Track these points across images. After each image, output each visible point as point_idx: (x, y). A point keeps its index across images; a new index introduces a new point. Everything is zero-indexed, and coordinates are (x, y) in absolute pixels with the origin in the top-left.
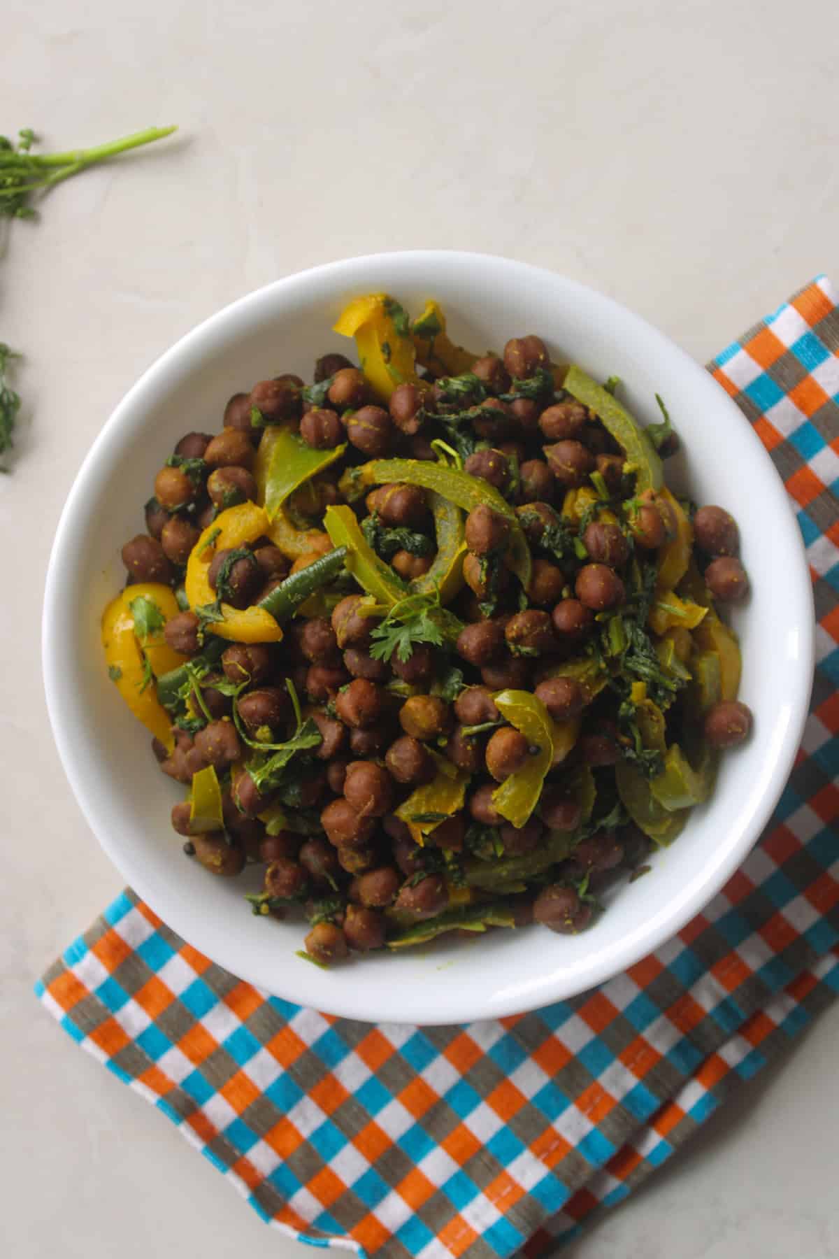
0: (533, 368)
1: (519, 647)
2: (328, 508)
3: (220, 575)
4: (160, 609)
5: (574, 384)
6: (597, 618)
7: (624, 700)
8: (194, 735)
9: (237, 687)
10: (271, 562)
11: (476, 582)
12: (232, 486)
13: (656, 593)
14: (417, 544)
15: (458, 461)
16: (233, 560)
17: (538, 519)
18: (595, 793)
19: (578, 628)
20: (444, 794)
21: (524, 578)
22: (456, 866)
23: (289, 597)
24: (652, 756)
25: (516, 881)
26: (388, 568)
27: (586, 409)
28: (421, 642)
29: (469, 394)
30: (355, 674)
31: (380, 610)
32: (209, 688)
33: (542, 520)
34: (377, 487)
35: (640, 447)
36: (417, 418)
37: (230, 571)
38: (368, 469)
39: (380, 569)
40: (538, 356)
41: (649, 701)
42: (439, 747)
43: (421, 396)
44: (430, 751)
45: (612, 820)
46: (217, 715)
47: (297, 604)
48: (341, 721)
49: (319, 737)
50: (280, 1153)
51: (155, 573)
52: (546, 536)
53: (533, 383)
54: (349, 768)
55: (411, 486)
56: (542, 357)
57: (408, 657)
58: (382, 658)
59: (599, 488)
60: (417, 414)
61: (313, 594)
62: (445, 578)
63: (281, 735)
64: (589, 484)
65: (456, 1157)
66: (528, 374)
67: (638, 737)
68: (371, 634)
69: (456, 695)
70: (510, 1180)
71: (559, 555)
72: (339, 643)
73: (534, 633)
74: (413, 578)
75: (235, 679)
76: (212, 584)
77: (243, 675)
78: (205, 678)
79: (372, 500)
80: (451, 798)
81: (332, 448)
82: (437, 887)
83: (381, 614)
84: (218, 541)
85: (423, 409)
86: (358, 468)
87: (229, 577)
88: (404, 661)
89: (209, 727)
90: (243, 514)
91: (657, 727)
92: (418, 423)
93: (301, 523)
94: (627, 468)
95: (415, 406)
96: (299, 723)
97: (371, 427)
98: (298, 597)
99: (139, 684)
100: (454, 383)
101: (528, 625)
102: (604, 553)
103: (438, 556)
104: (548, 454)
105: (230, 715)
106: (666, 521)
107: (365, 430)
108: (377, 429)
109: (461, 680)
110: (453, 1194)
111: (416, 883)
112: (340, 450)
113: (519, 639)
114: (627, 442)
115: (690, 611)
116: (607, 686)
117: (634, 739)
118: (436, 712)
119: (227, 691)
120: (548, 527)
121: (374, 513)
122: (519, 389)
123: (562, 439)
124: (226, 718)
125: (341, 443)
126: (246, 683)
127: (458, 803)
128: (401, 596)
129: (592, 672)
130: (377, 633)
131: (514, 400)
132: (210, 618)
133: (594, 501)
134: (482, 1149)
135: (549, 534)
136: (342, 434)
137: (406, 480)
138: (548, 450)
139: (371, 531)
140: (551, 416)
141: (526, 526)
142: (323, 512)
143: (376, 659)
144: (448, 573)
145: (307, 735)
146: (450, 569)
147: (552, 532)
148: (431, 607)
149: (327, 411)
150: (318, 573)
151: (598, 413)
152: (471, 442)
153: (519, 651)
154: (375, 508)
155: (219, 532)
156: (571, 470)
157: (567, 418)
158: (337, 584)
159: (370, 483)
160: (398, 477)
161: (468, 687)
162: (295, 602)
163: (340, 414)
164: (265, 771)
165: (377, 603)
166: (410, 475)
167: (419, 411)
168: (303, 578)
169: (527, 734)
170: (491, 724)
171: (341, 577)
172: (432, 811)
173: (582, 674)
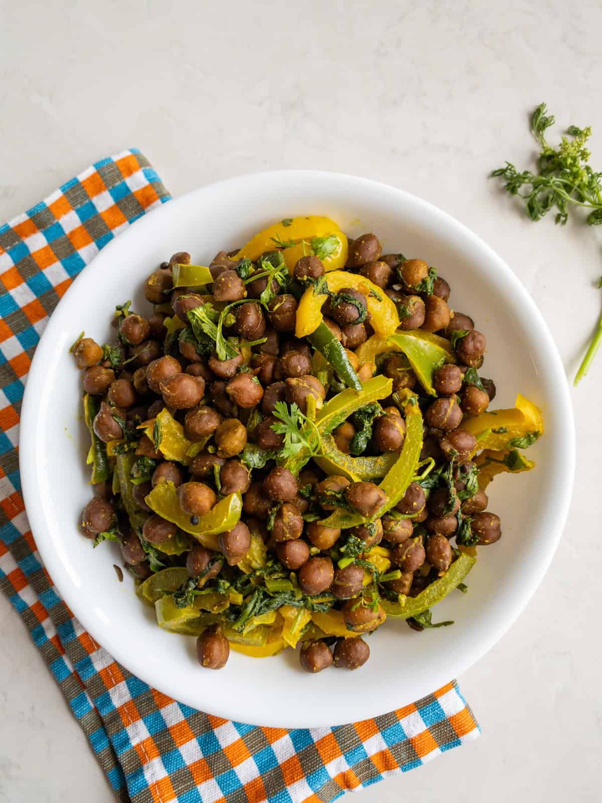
0: (479, 534)
1: (275, 515)
2: (391, 380)
3: (349, 296)
5: (466, 564)
6: (293, 573)
7: (231, 585)
8: (236, 270)
9: (267, 304)
10: (355, 336)
11: (327, 486)
12: (412, 312)
14: (359, 443)
15: (418, 478)
16: (360, 307)
17: (371, 534)
19: (286, 560)
20: (176, 446)
22: (126, 450)
23: (328, 346)
24: (189, 601)
25: (119, 488)
26: (343, 419)
27: (446, 570)
28: (284, 441)
29: (465, 487)
30: (267, 389)
31: (312, 413)
32: (267, 282)
33: (370, 538)
34: (403, 416)
36: (452, 450)
37: (352, 304)
38: (416, 409)
39: (343, 414)
40: (488, 539)
41: (228, 605)
42: (208, 447)
43: (467, 453)
44: (207, 439)
45: (153, 560)
46: (249, 287)
47: (322, 351)
48: (235, 375)
49: (224, 359)
51: (355, 256)
52: (358, 540)
53: (468, 533)
54: (200, 379)
55: (403, 442)
56: (487, 541)
57: (275, 430)
59: (389, 575)
60: (455, 451)
61: (328, 363)
62: (332, 462)
63: (228, 332)
64: (392, 568)
66: (475, 530)
67: (203, 593)
68: (294, 404)
69: (245, 462)
71: (342, 550)
72: (289, 379)
73: (284, 527)
74: (334, 438)
75: (272, 303)
76: (343, 291)
77: (273, 308)
78: (275, 280)
79: (394, 411)
80: (172, 451)
81: (434, 386)
82: (113, 434)
83: (308, 413)
84: (373, 298)
85: (458, 454)
86: (418, 403)
87: (347, 302)
88: (271, 427)
89: (241, 281)
90: (391, 318)
92: (449, 451)
93: (381, 360)
94: (402, 597)
95: (461, 449)
97: (447, 415)
98: (327, 352)
99: (279, 238)
100: (473, 477)
101: (290, 523)
102: (341, 581)
103: (349, 458)
104: (417, 540)
105: (247, 298)
107: (446, 411)
108: (446, 419)
111: (117, 419)
112: (432, 391)
113: (280, 515)
114: (421, 599)
115: (295, 636)
116: (243, 573)
117: (201, 590)
119: (265, 296)
120: (364, 542)
121: (384, 412)
124: (246, 294)
125: (438, 392)
126: (268, 309)
127: (169, 455)
128: (321, 428)
129: (254, 563)
130: (294, 407)
131: (457, 518)
132: (317, 285)
133: (380, 572)
136: (444, 394)
137: (407, 439)
138: (420, 539)
139: (371, 409)
141: (366, 526)
142: (388, 376)
143: (275, 405)
144: (335, 464)
145: (227, 351)
146: (339, 466)
148: (311, 450)
149: (461, 385)
150: (344, 367)
151: (444, 579)
152: (430, 486)
153: (272, 514)
154: (388, 414)
155: (380, 300)
156: (404, 557)
157: (441, 557)
158: (334, 381)
159: (406, 411)
160: (410, 433)
161: (249, 472)
162: (323, 350)
163: (457, 393)
164: (204, 318)
165: (317, 410)
166: (411, 442)
168: (341, 356)
169: (208, 516)
170: (220, 487)
171: (339, 384)
172: (162, 436)
173: (253, 556)
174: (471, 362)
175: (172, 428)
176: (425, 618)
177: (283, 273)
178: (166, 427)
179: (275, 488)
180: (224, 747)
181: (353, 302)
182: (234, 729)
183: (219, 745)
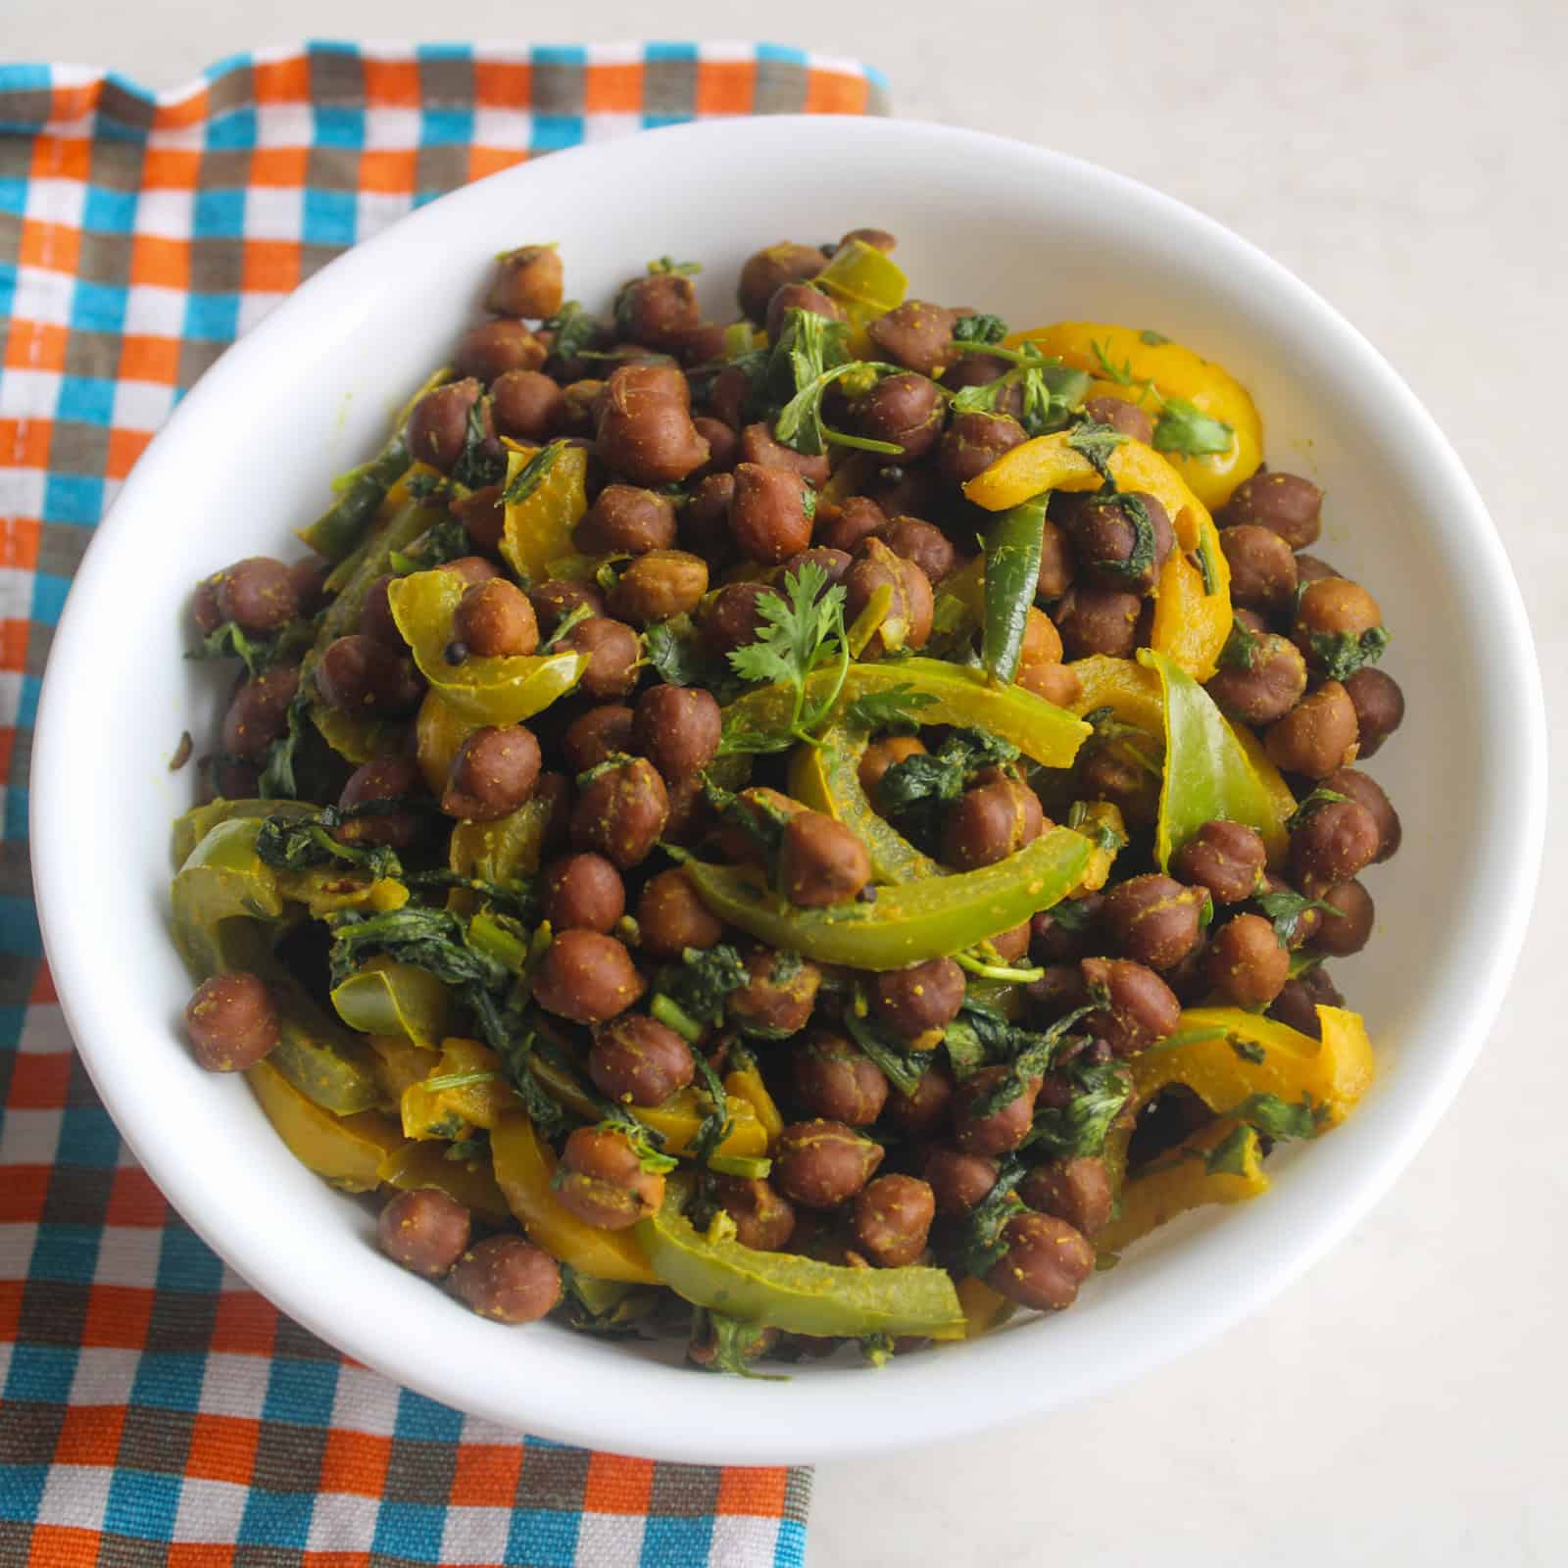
0: (1015, 1245)
1: (617, 766)
3: (1139, 508)
4: (1184, 458)
5: (931, 1287)
6: (547, 924)
7: (403, 870)
10: (1096, 618)
12: (1256, 664)
13: (504, 1081)
14: (908, 777)
16: (1143, 538)
17: (772, 978)
18: (332, 745)
19: (559, 881)
20: (540, 536)
21: (703, 870)
22: (438, 489)
23: (1011, 548)
24: (290, 844)
27: (876, 1260)
28: (758, 634)
29: (1066, 1105)
30: (814, 546)
31: (863, 631)
33: (764, 983)
35: (737, 1268)
36: (1100, 984)
37: (1129, 519)
39: (926, 699)
40: (1024, 1271)
41: (363, 895)
42: (603, 566)
45: (282, 766)
47: (990, 553)
49: (782, 439)
50: (377, 156)
52: (735, 961)
53: (992, 1227)
55: (1004, 855)
57: (760, 604)
58: (796, 574)
60: (1106, 990)
61: (981, 581)
62: (822, 774)
65: (143, 344)
66: (1013, 1230)
68: (843, 589)
69: (648, 644)
70: (42, 365)
72: (876, 543)
73: (612, 798)
74: (869, 744)
78: (1022, 392)
80: (524, 537)
82: (438, 438)
83: (855, 626)
84: (1194, 568)
85: (1108, 1007)
86: (1113, 854)
87: (1125, 513)
88: (760, 595)
89: (949, 336)
90: (1203, 644)
91: (321, 896)
92: (1093, 980)
94: (724, 1223)
95: (1122, 998)
96: (827, 432)
97: (1152, 910)
98: (998, 558)
99: (1106, 350)
100: (1102, 1100)
101: (631, 800)
102: (630, 1037)
103: (863, 800)
104: (865, 1143)
106: (587, 1181)
107: (1156, 899)
108: (1141, 916)
109: (659, 668)
110: (105, 296)
111: (473, 417)
112: (1165, 849)
113: (626, 773)
116: (447, 865)
117: (340, 840)
118: (649, 586)
119: (972, 395)
120: (745, 977)
121: (1017, 773)
122: (1007, 1202)
123: (867, 1184)
124: (940, 370)
128: (856, 688)
129: (487, 861)
130: (836, 595)
131: (997, 1181)
134: (116, 373)
135: (734, 970)
136: (1185, 872)
137: (1018, 857)
138: (871, 1150)
139: (995, 747)
140: (916, 1203)
141: (778, 954)
143: (802, 566)
144: (825, 785)
145: (802, 426)
146: (827, 793)
147: (731, 976)
149: (1243, 894)
150: (1004, 608)
151: (851, 1269)
153: (612, 761)
155: (1207, 589)
156: (804, 1142)
157: (888, 1212)
160: (1035, 851)
161: (639, 663)
162: (994, 551)
164: (814, 340)
165: (877, 637)
167: (1109, 996)
168: (1018, 584)
169: (489, 662)
170: (556, 638)
171: (973, 654)
172: (532, 489)
173: (497, 840)
174: (1308, 878)
175: (567, 488)
176: (736, 1334)
177: (1052, 399)
178: (557, 477)
179: (663, 707)
180: (45, 1522)
181: (1138, 519)
182: (105, 1495)
183: (34, 1509)
